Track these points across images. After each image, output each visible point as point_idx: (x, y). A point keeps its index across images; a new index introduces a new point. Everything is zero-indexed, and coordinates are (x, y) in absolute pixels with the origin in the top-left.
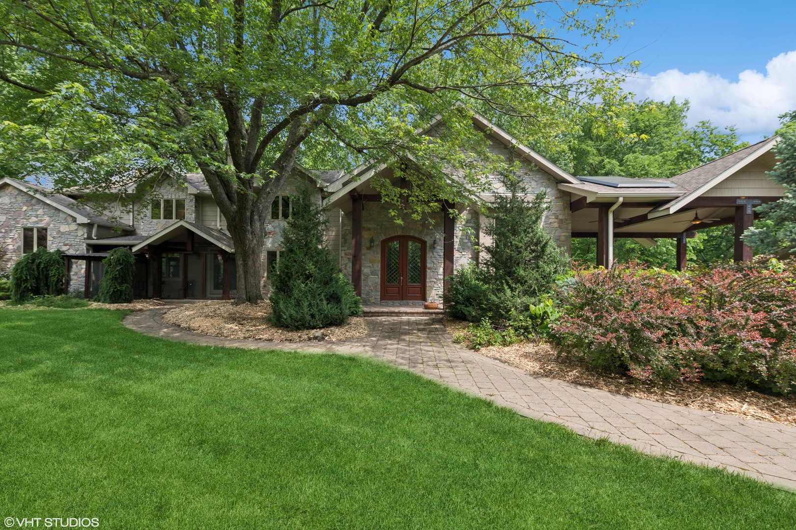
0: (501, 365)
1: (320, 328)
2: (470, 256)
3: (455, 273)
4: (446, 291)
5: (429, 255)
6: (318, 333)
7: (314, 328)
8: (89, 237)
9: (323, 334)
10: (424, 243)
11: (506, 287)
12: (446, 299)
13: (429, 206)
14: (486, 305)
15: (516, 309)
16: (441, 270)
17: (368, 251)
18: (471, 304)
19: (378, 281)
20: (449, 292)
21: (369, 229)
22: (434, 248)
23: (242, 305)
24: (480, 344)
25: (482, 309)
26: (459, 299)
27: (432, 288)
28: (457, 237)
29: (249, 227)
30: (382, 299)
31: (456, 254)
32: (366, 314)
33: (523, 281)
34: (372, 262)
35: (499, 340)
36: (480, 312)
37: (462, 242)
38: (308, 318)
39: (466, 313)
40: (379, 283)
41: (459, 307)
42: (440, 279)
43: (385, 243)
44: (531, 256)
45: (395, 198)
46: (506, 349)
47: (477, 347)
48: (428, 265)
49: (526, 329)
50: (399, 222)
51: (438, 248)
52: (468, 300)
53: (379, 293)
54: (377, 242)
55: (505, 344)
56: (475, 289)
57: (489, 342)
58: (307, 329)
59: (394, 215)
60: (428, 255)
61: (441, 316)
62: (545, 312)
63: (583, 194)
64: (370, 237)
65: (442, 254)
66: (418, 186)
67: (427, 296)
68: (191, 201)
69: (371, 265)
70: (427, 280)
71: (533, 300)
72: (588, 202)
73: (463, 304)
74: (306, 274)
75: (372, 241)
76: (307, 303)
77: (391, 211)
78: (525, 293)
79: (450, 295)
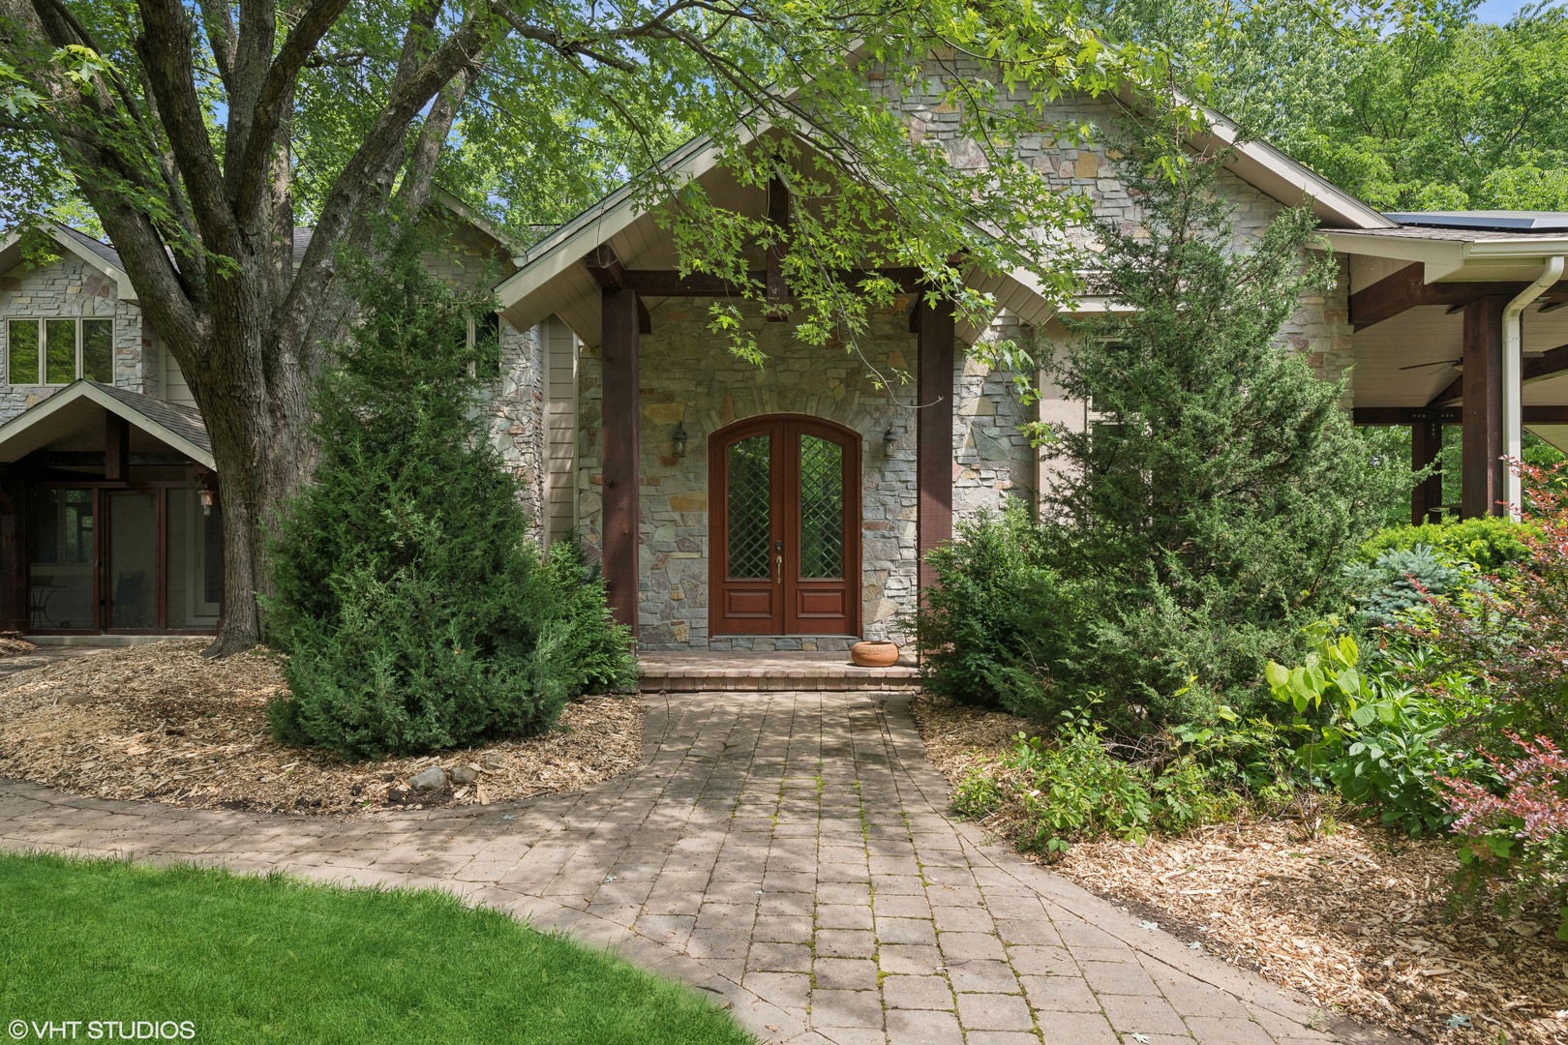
0: (1169, 947)
1: (447, 751)
2: (1008, 484)
3: (957, 536)
4: (925, 604)
5: (869, 481)
6: (429, 770)
7: (422, 750)
9: (450, 777)
10: (850, 442)
11: (1158, 589)
12: (927, 633)
13: (860, 292)
14: (1076, 658)
15: (1203, 677)
16: (910, 533)
17: (668, 471)
18: (1017, 653)
19: (703, 569)
20: (935, 605)
21: (668, 397)
22: (887, 457)
23: (237, 656)
24: (1064, 831)
25: (1063, 673)
26: (973, 633)
27: (879, 590)
28: (962, 418)
29: (261, 392)
30: (713, 629)
31: (960, 476)
32: (651, 684)
33: (1227, 565)
34: (679, 505)
35: (1143, 813)
36: (1052, 685)
37: (979, 440)
38: (393, 712)
39: (1000, 686)
40: (705, 577)
41: (972, 660)
42: (906, 563)
43: (720, 441)
44: (1257, 464)
45: (729, 259)
46: (1178, 853)
47: (1053, 843)
48: (868, 515)
49: (1245, 757)
50: (752, 354)
51: (901, 456)
52: (1006, 638)
53: (705, 612)
54: (697, 441)
55: (1166, 827)
56: (1033, 596)
57: (1098, 817)
58: (397, 756)
59: (730, 326)
60: (866, 482)
61: (912, 690)
62: (1332, 694)
63: (1410, 256)
64: (674, 422)
65: (913, 477)
66: (813, 206)
67: (865, 618)
68: (134, 322)
69: (676, 516)
70: (865, 566)
71: (1271, 639)
72: (1428, 280)
73: (988, 650)
74: (392, 547)
75: (679, 435)
76: (391, 658)
77: (715, 309)
78: (1235, 612)
79: (940, 616)
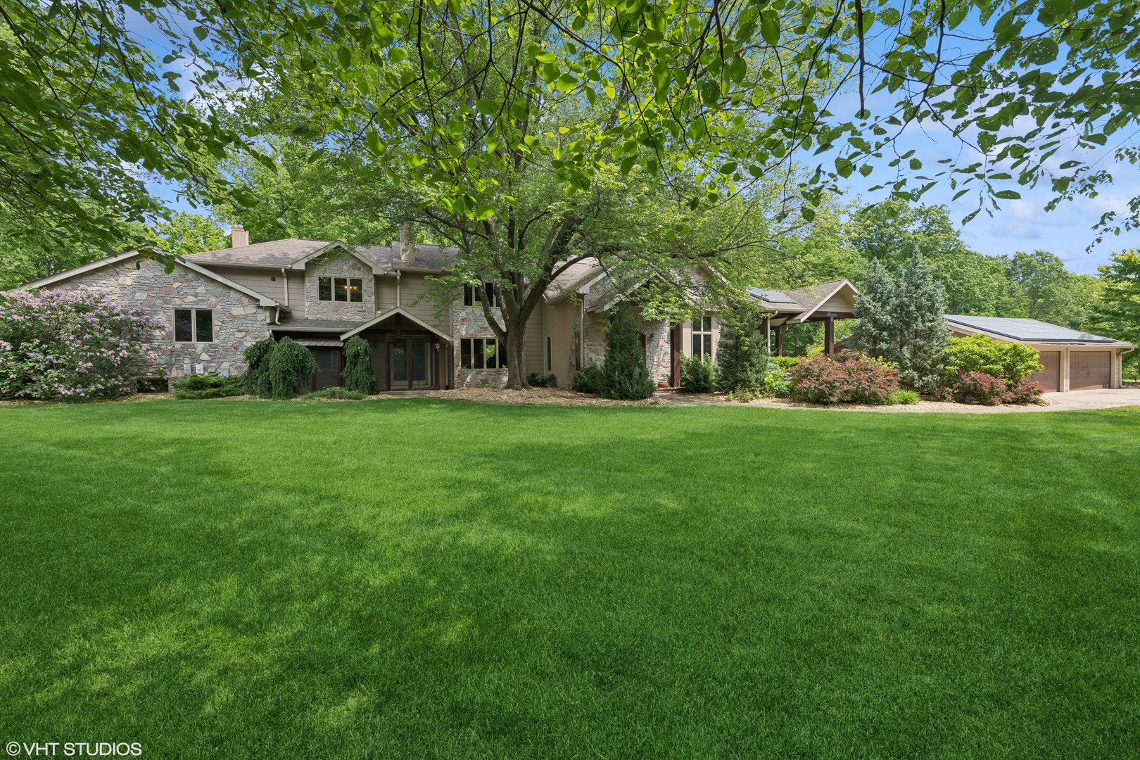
8: (273, 323)
51: (654, 340)
68: (371, 281)
